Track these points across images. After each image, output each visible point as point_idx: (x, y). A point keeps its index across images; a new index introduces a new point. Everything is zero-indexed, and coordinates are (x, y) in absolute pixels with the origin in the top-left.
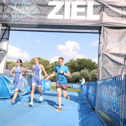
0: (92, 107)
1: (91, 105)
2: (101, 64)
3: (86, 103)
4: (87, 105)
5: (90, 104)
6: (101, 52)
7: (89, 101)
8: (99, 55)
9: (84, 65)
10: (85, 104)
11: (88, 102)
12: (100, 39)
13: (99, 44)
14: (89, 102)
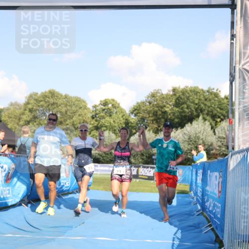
0: (217, 236)
1: (213, 229)
2: (239, 104)
3: (199, 224)
4: (201, 231)
5: (210, 226)
6: (237, 65)
7: (207, 218)
8: (230, 74)
9: (192, 106)
10: (197, 226)
11: (206, 222)
12: (233, 23)
13: (232, 39)
14: (209, 222)
